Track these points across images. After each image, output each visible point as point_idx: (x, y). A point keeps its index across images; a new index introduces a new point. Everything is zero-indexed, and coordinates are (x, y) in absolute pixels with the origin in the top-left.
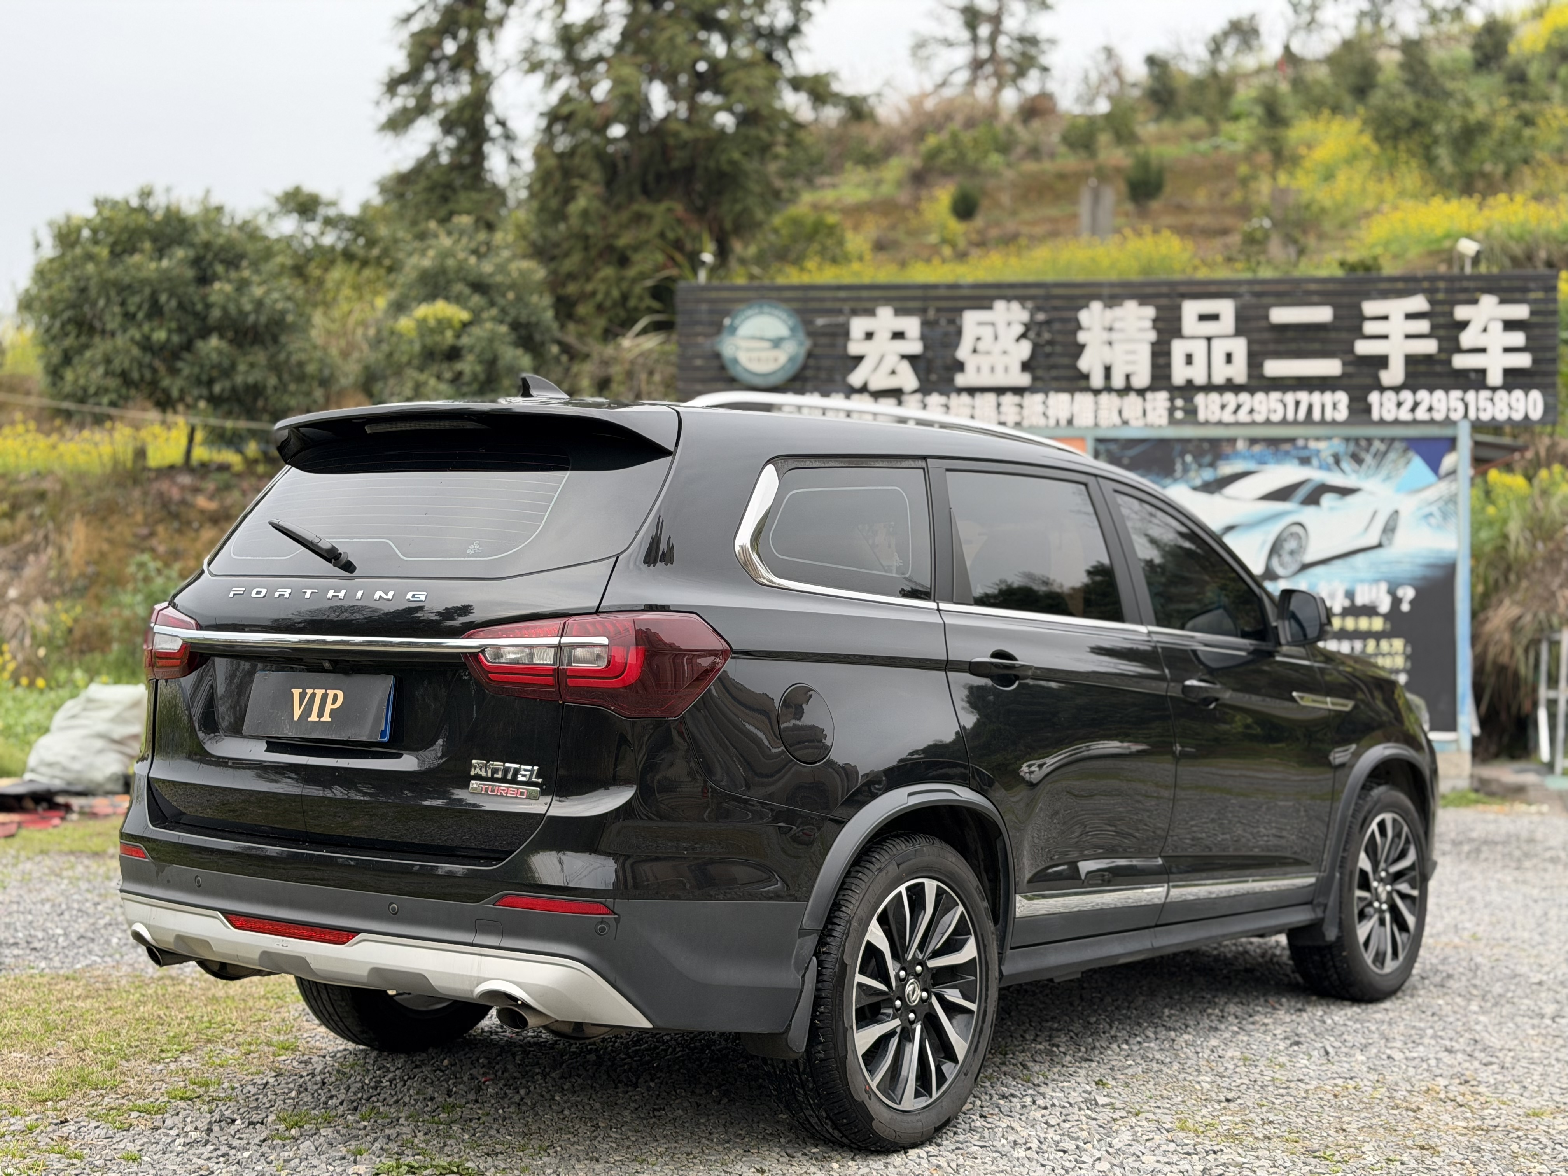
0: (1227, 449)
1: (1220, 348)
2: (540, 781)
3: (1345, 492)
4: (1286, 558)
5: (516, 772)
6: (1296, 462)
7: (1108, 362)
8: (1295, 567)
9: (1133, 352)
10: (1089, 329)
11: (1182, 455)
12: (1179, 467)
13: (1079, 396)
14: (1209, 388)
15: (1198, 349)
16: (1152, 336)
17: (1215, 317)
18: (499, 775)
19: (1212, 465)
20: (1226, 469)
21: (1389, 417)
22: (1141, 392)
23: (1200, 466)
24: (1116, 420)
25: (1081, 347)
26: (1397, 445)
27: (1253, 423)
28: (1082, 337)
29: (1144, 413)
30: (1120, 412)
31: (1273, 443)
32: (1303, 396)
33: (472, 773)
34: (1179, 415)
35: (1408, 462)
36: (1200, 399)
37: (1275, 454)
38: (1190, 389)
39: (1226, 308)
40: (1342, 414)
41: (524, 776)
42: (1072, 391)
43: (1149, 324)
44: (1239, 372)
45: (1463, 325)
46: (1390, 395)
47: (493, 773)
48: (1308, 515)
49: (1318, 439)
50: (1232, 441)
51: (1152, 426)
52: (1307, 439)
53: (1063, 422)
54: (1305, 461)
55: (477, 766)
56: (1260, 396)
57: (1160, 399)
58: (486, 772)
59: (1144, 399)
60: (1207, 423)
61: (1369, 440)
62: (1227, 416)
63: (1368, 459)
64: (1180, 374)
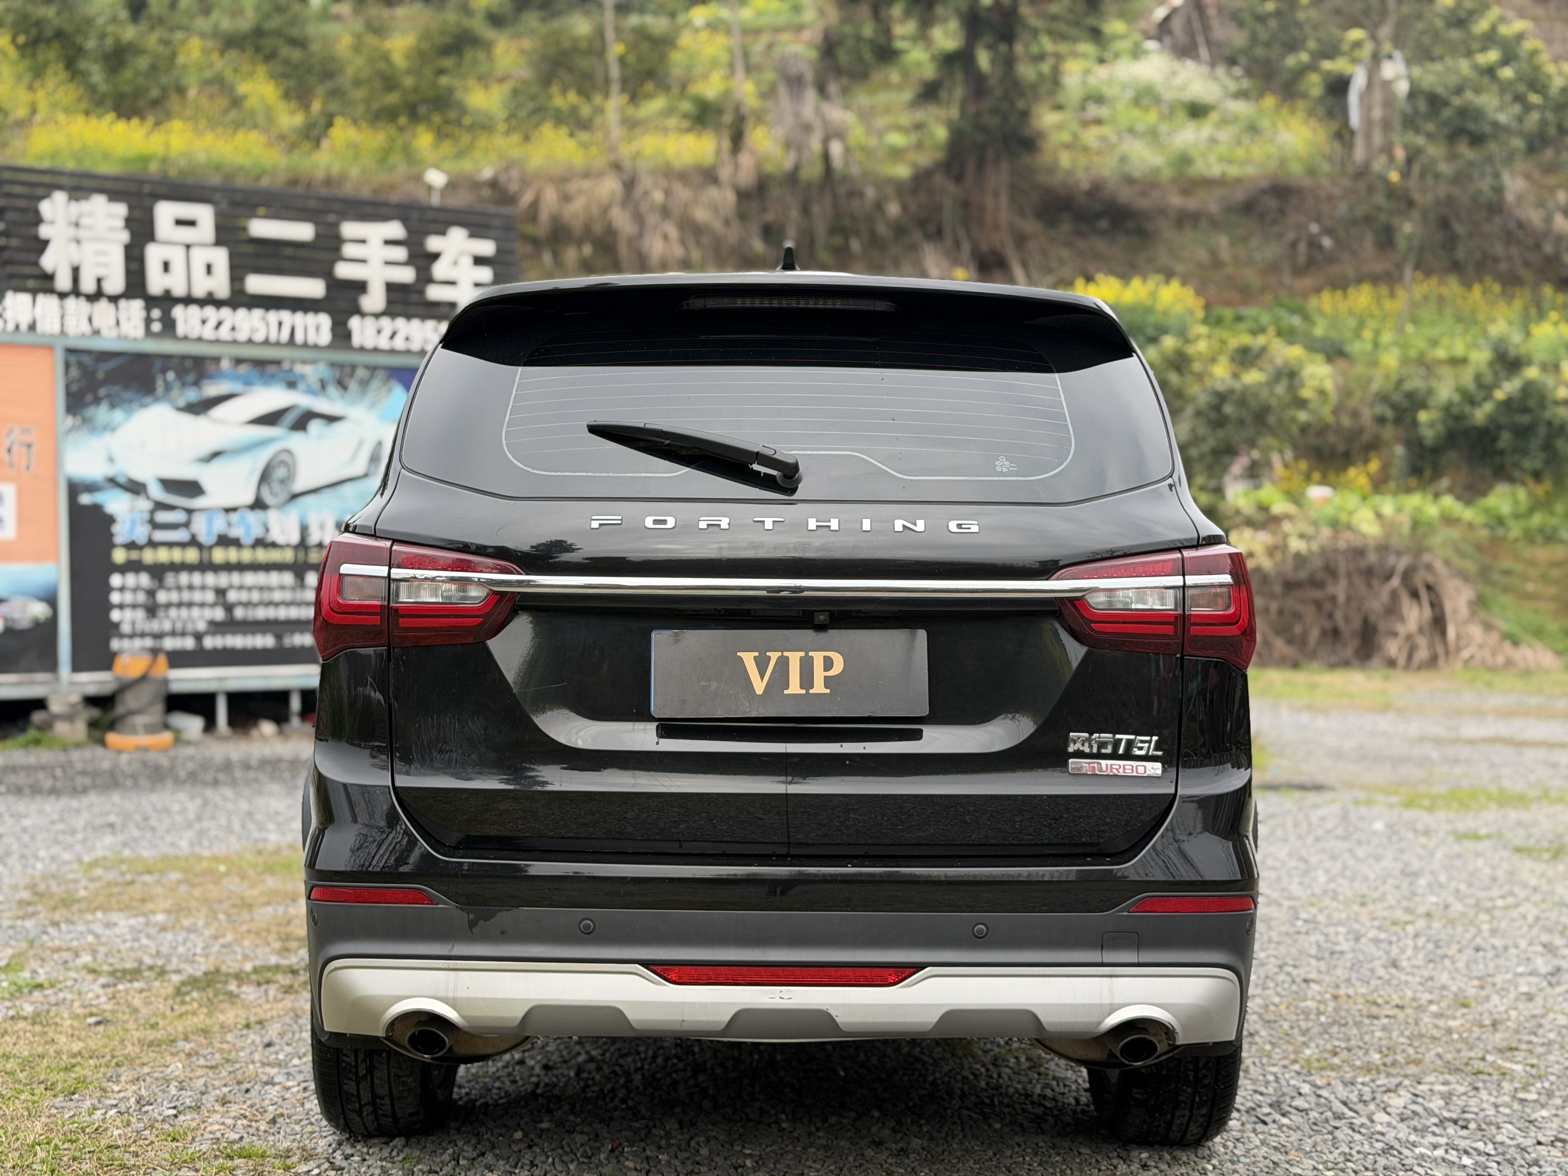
0: (211, 367)
1: (200, 257)
2: (1160, 753)
3: (332, 419)
4: (276, 487)
5: (1130, 744)
6: (284, 385)
7: (76, 263)
8: (284, 496)
9: (104, 253)
10: (52, 223)
11: (164, 371)
12: (160, 384)
13: (41, 298)
14: (188, 300)
15: (176, 256)
16: (125, 236)
17: (192, 223)
18: (1109, 750)
19: (196, 383)
20: (212, 390)
21: (369, 344)
22: (114, 299)
23: (184, 385)
24: (85, 328)
25: (45, 243)
26: (381, 374)
27: (235, 342)
28: (44, 231)
29: (118, 323)
30: (90, 320)
31: (260, 364)
32: (286, 316)
33: (1071, 749)
34: (156, 327)
35: (390, 391)
36: (178, 312)
37: (262, 375)
38: (167, 301)
39: (204, 214)
40: (325, 337)
41: (1141, 749)
42: (34, 292)
43: (120, 223)
44: (221, 285)
45: (435, 256)
46: (370, 322)
47: (1099, 748)
48: (296, 442)
49: (304, 362)
50: (217, 360)
51: (126, 338)
52: (293, 362)
53: (24, 327)
54: (292, 385)
55: (1078, 740)
56: (242, 312)
57: (135, 308)
58: (1091, 747)
59: (117, 308)
60: (186, 338)
61: (354, 367)
62: (208, 333)
63: (353, 386)
64: (156, 283)
